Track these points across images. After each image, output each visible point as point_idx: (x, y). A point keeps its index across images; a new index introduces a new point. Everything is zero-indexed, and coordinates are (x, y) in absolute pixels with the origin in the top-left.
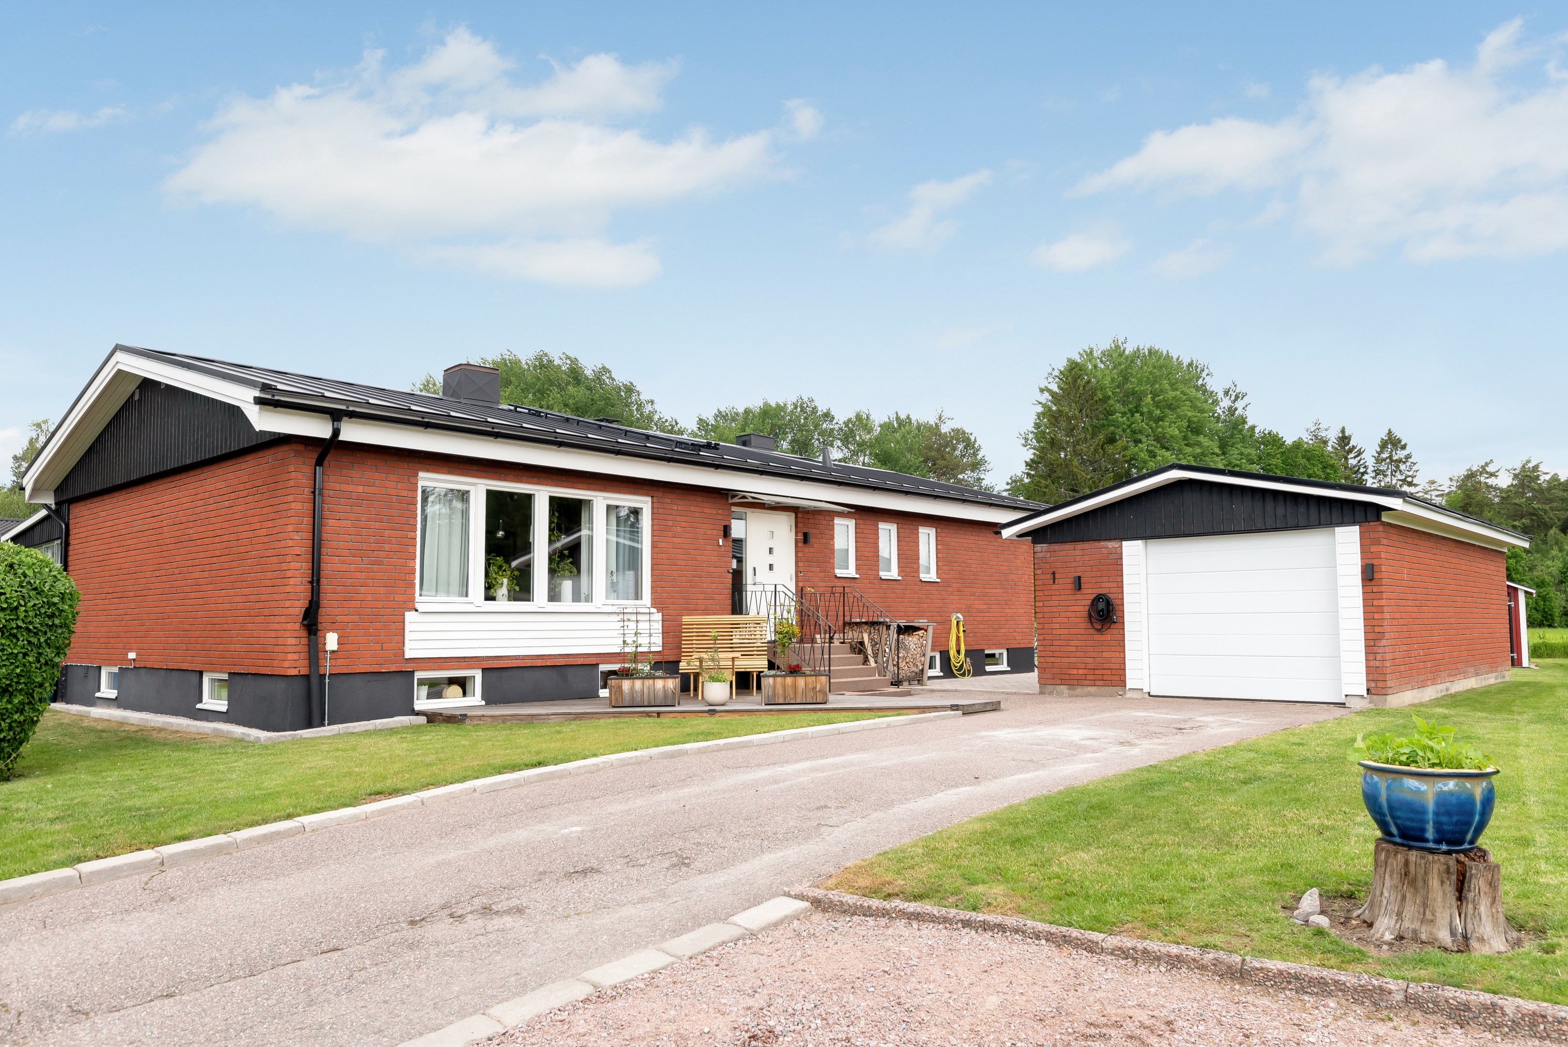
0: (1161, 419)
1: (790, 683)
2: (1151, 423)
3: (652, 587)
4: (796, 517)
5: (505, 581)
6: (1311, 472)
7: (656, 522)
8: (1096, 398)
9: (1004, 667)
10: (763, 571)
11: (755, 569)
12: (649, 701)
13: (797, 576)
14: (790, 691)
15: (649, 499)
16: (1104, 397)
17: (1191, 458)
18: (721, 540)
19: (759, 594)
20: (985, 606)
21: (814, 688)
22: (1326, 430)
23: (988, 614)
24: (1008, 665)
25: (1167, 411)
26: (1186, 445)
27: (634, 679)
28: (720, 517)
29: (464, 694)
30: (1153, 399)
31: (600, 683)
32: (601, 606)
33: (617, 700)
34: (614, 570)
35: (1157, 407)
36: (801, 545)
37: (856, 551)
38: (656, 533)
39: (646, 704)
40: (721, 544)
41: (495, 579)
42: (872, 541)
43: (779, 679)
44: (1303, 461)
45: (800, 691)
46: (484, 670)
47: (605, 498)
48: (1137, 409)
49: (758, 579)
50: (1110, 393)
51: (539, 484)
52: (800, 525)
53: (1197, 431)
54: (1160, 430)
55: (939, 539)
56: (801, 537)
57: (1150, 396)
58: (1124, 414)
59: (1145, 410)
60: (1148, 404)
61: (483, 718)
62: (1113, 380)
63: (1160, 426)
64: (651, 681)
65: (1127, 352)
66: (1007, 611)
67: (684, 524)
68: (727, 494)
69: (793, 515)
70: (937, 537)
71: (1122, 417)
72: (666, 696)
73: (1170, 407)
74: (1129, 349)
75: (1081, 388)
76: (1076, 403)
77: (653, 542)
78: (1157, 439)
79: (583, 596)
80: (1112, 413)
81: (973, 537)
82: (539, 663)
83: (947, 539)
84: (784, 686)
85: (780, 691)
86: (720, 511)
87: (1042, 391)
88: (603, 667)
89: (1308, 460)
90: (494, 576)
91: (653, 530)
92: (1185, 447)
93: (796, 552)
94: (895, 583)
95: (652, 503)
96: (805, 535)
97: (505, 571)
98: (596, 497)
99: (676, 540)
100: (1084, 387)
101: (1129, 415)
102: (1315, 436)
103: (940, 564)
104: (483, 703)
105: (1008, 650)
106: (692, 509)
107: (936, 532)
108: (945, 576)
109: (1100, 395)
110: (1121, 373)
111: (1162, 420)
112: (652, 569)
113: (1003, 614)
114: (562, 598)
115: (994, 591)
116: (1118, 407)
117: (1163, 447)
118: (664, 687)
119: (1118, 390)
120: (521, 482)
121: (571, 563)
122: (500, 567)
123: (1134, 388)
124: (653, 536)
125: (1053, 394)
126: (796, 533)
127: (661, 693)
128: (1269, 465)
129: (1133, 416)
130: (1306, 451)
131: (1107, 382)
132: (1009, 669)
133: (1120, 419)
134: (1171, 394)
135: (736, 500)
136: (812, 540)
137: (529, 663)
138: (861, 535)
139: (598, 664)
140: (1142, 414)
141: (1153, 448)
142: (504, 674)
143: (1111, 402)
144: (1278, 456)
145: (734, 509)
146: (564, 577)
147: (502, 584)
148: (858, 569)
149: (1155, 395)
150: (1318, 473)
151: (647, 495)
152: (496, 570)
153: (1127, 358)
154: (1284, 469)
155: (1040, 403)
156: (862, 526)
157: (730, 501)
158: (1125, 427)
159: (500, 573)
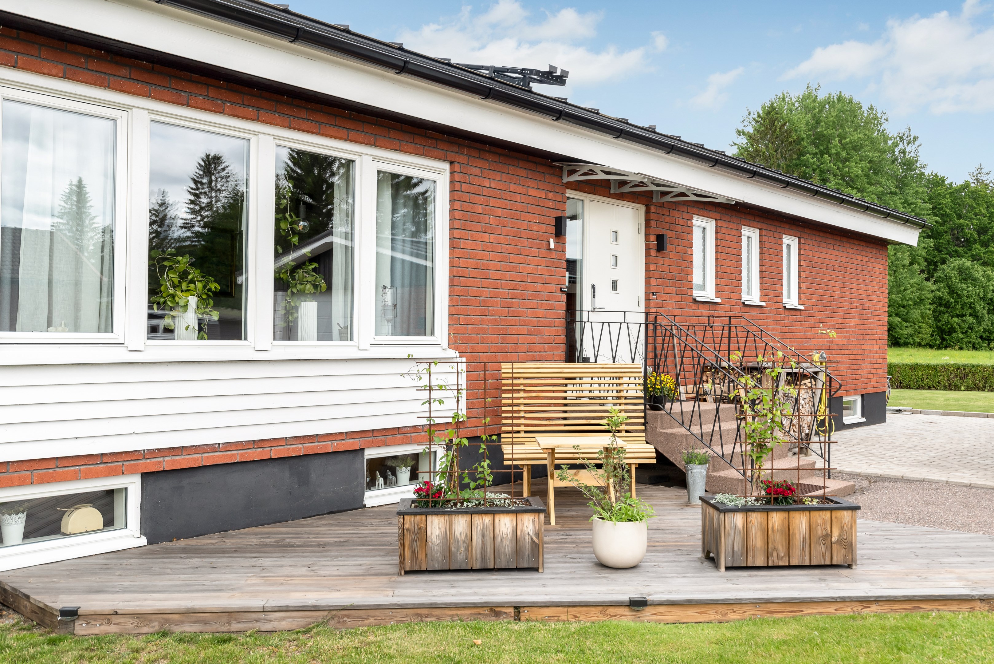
0: (846, 160)
1: (777, 526)
2: (838, 163)
3: (451, 315)
4: (648, 212)
5: (193, 301)
6: (977, 211)
7: (457, 205)
8: (790, 139)
9: (858, 418)
10: (603, 289)
11: (594, 287)
12: (483, 560)
13: (647, 299)
14: (779, 543)
15: (446, 166)
16: (798, 138)
17: (874, 197)
18: (552, 241)
19: (615, 328)
20: (844, 342)
21: (827, 536)
22: (987, 174)
23: (847, 351)
24: (863, 415)
25: (853, 152)
26: (868, 183)
27: (450, 513)
28: (550, 204)
29: (109, 523)
30: (840, 142)
31: (365, 479)
32: (367, 347)
33: (415, 558)
34: (388, 284)
35: (844, 149)
36: (653, 253)
37: (716, 265)
38: (457, 224)
39: (476, 566)
40: (552, 246)
41: (173, 296)
42: (734, 251)
43: (756, 518)
44: (970, 201)
45: (798, 541)
46: (146, 476)
47: (375, 159)
48: (827, 151)
49: (599, 302)
50: (805, 136)
51: (256, 119)
52: (653, 223)
53: (876, 172)
54: (847, 169)
55: (803, 252)
56: (653, 241)
57: (837, 139)
58: (815, 154)
59: (833, 151)
60: (836, 146)
61: (115, 619)
62: (807, 124)
63: (847, 166)
64: (487, 519)
65: (818, 99)
66: (865, 347)
67: (499, 212)
68: (561, 168)
69: (642, 209)
70: (800, 249)
71: (813, 158)
72: (518, 549)
73: (855, 148)
74: (821, 96)
75: (778, 130)
76: (772, 143)
77: (452, 239)
78: (843, 177)
79: (336, 330)
80: (803, 154)
81: (834, 252)
82: (256, 454)
83: (810, 253)
84: (766, 532)
85: (757, 541)
86: (551, 195)
87: (739, 133)
88: (371, 453)
89: (974, 199)
90: (171, 291)
91: (452, 219)
92: (868, 186)
93: (647, 264)
94: (757, 310)
95: (452, 173)
96: (660, 239)
97: (192, 281)
98: (360, 154)
99: (487, 237)
100: (780, 129)
101: (819, 156)
102: (977, 180)
103: (803, 285)
104: (143, 541)
105: (863, 396)
106: (512, 187)
107: (799, 243)
108: (807, 301)
109: (794, 136)
110: (814, 116)
111: (849, 161)
112: (451, 285)
113: (860, 352)
114: (300, 335)
115: (853, 321)
116: (812, 149)
117: (848, 185)
118: (515, 531)
119: (810, 133)
120: (221, 112)
121: (314, 270)
122: (183, 275)
123: (822, 131)
124: (452, 228)
125: (750, 136)
126: (647, 235)
127: (507, 545)
128: (940, 204)
129: (822, 157)
130: (972, 192)
131: (802, 126)
132: (864, 420)
133: (811, 160)
134: (856, 137)
135: (575, 178)
136: (669, 247)
137: (237, 456)
138: (723, 243)
139: (363, 450)
140: (830, 156)
141: (839, 187)
142: (186, 481)
143: (805, 143)
144: (948, 196)
145: (570, 193)
146: (302, 293)
147: (186, 306)
148: (718, 290)
149: (842, 137)
150: (983, 212)
151: (444, 159)
152: (176, 281)
153: (820, 103)
154: (952, 208)
155: (736, 144)
156: (724, 230)
157: (566, 180)
158: (814, 167)
159: (184, 286)
